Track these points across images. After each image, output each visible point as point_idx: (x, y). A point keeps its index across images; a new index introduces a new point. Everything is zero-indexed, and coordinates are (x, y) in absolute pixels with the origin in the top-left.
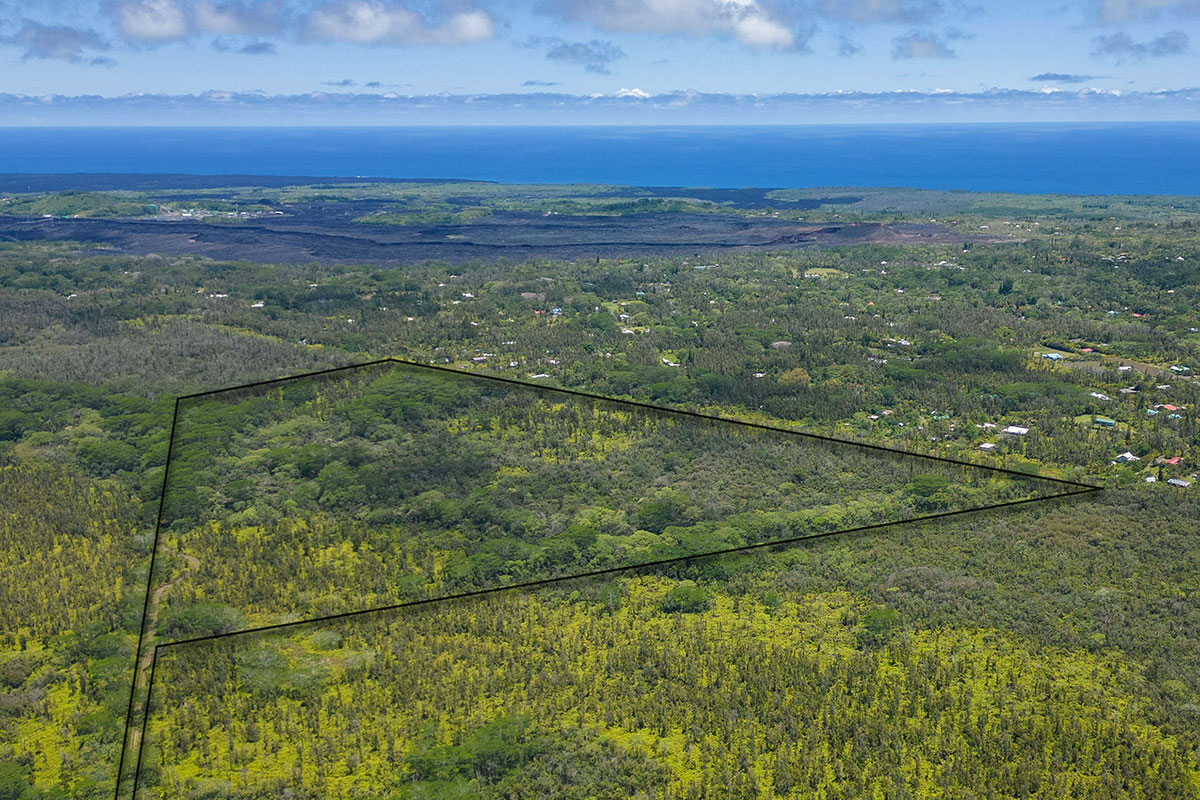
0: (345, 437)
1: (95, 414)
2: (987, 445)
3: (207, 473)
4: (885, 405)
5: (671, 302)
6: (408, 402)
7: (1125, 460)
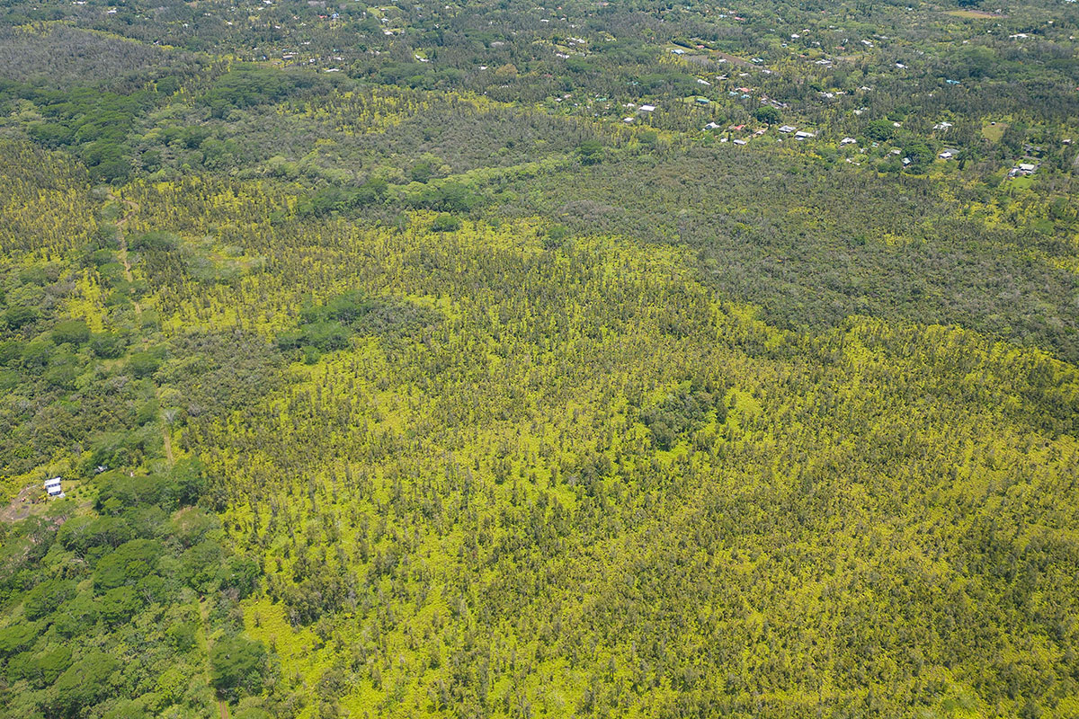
0: (209, 119)
1: (30, 104)
2: (628, 119)
3: (125, 146)
4: (567, 90)
5: (418, 7)
6: (247, 93)
7: (710, 127)
